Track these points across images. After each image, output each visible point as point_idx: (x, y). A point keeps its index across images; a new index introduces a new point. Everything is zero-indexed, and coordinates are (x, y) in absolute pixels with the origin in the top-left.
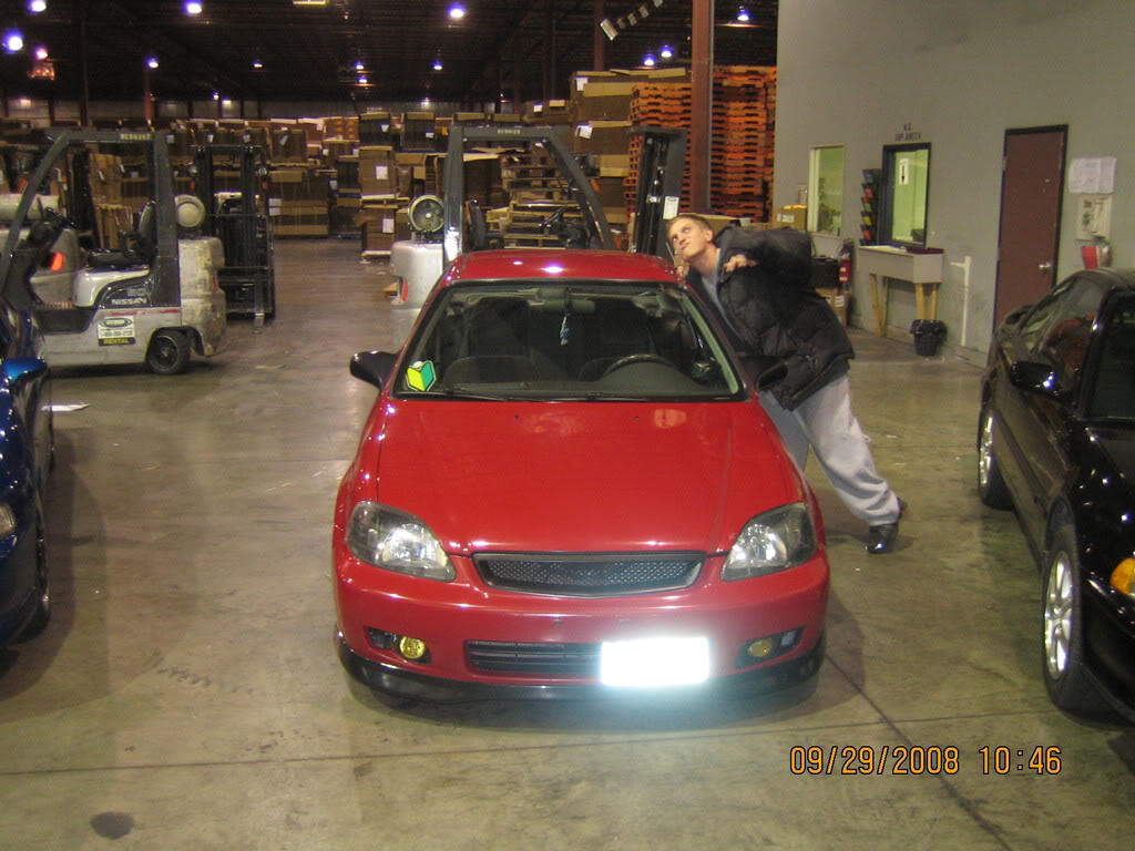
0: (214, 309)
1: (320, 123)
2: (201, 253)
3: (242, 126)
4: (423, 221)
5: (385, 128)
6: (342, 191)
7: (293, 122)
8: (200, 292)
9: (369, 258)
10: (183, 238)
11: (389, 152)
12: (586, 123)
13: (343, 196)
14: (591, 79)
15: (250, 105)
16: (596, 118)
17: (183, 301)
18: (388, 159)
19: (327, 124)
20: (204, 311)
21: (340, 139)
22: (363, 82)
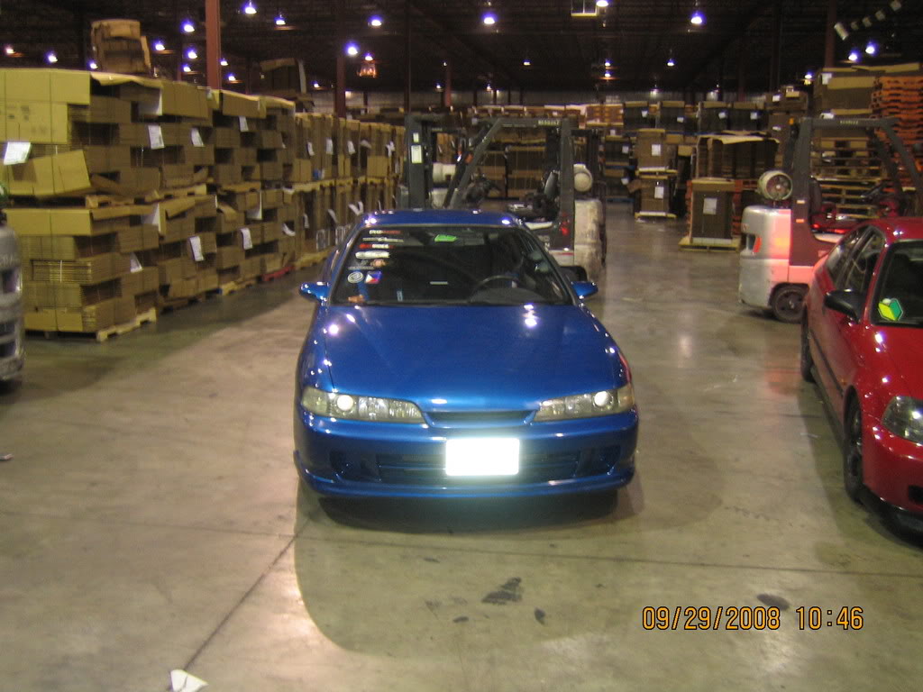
0: (597, 253)
1: (583, 109)
2: (592, 211)
3: (522, 111)
4: (773, 191)
5: (644, 114)
6: (609, 163)
7: (562, 108)
8: (589, 240)
9: (643, 218)
10: (578, 199)
11: (662, 134)
12: (828, 111)
13: (609, 167)
14: (835, 75)
15: (515, 94)
16: (837, 107)
17: (576, 247)
18: (661, 139)
19: (589, 110)
20: (591, 254)
21: (598, 122)
22: (608, 76)
